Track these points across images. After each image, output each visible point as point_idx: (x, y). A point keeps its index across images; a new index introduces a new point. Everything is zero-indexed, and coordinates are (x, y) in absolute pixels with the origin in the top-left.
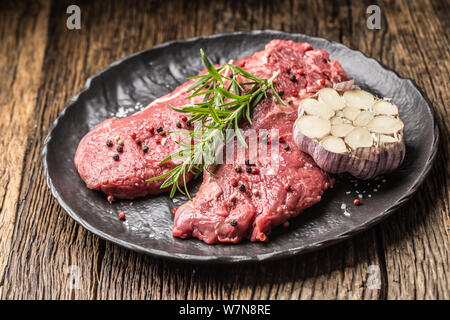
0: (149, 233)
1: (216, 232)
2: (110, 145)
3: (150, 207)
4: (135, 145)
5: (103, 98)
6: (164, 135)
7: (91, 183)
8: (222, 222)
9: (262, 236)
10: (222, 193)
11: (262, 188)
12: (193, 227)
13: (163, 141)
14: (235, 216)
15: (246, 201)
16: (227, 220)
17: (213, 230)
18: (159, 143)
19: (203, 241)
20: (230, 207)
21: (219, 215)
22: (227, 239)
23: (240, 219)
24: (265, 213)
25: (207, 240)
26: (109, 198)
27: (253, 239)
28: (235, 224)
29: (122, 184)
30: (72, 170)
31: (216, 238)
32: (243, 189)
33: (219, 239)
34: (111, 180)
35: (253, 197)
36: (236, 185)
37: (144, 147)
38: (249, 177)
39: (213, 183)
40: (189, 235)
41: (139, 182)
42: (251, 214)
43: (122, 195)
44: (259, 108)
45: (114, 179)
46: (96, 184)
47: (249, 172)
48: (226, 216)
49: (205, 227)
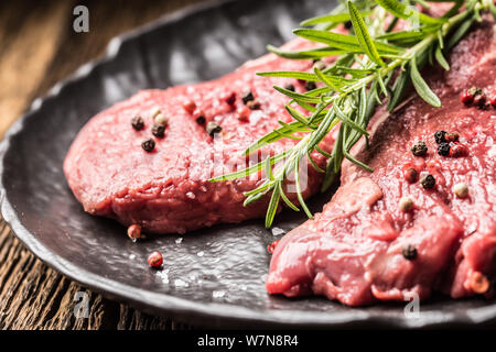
0: (212, 290)
1: (367, 276)
2: (139, 127)
3: (220, 245)
4: (193, 125)
5: (141, 75)
6: (257, 107)
7: (92, 198)
8: (382, 254)
9: (479, 281)
10: (381, 197)
11: (475, 181)
12: (314, 268)
13: (255, 116)
14: (412, 238)
15: (439, 210)
16: (393, 248)
17: (359, 273)
18: (244, 120)
19: (337, 302)
20: (401, 224)
21: (375, 238)
22: (394, 292)
23: (424, 244)
24: (485, 230)
25: (347, 298)
26: (131, 229)
27: (456, 290)
28: (411, 255)
29: (159, 196)
30: (58, 186)
31: (368, 290)
32: (430, 186)
33: (375, 290)
34: (134, 187)
35: (455, 202)
36: (413, 179)
37: (210, 126)
38: (445, 163)
39: (361, 180)
40: (302, 288)
41: (196, 190)
42: (451, 234)
43: (160, 222)
44: (464, 47)
45: (141, 186)
46: (101, 199)
47: (445, 153)
48: (390, 240)
49: (342, 266)
